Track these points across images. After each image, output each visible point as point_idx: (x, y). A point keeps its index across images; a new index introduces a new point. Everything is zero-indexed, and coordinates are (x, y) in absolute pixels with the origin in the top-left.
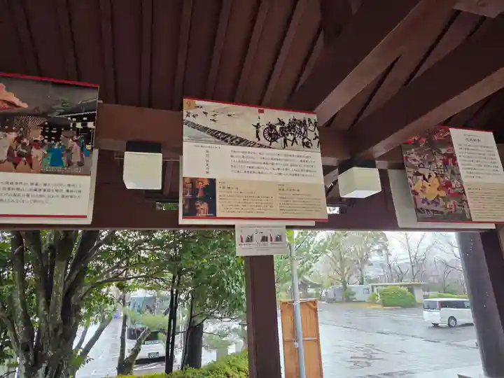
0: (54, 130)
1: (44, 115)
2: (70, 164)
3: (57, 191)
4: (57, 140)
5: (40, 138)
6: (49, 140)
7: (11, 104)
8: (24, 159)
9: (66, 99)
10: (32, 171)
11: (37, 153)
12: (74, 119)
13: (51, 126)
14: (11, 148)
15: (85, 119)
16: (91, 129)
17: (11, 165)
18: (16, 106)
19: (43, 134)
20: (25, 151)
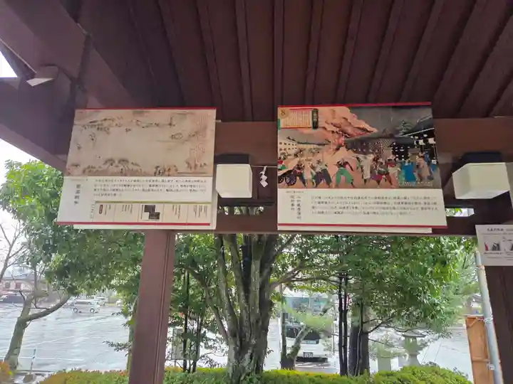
0: (401, 150)
1: (391, 136)
2: (421, 179)
3: (416, 203)
4: (406, 157)
5: (392, 157)
6: (400, 158)
7: (364, 130)
8: (384, 176)
9: (406, 120)
10: (393, 186)
11: (393, 171)
12: (417, 137)
13: (399, 146)
14: (372, 168)
15: (425, 136)
16: (432, 144)
17: (374, 182)
18: (368, 131)
19: (394, 153)
20: (383, 170)
